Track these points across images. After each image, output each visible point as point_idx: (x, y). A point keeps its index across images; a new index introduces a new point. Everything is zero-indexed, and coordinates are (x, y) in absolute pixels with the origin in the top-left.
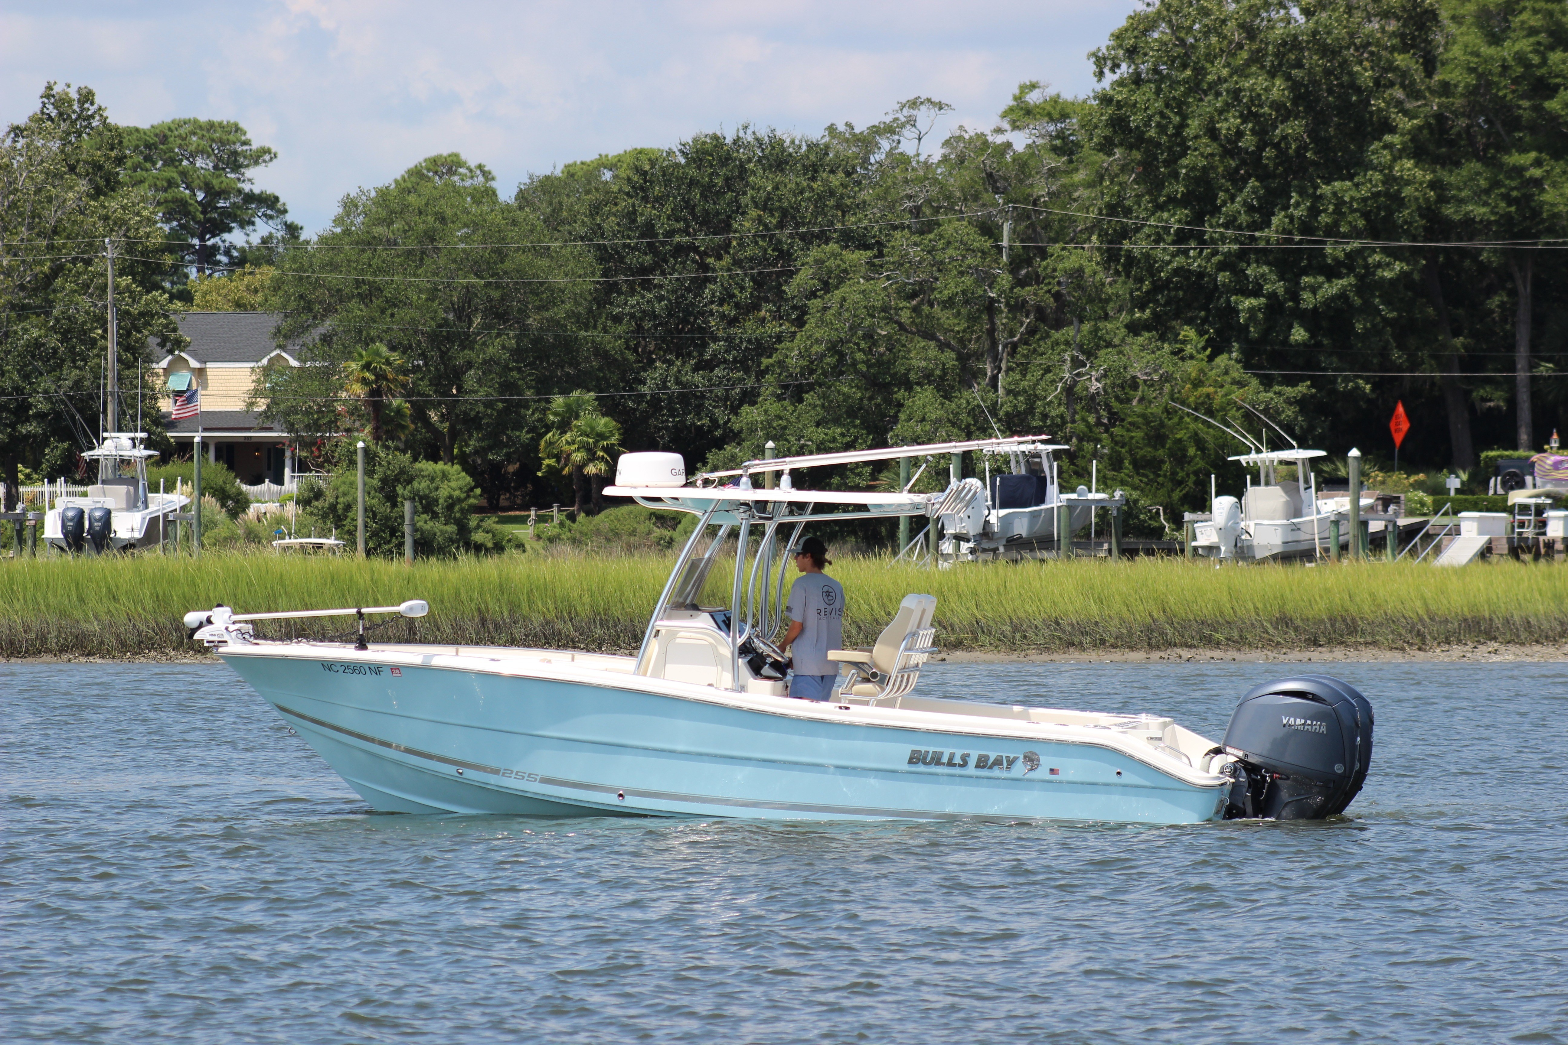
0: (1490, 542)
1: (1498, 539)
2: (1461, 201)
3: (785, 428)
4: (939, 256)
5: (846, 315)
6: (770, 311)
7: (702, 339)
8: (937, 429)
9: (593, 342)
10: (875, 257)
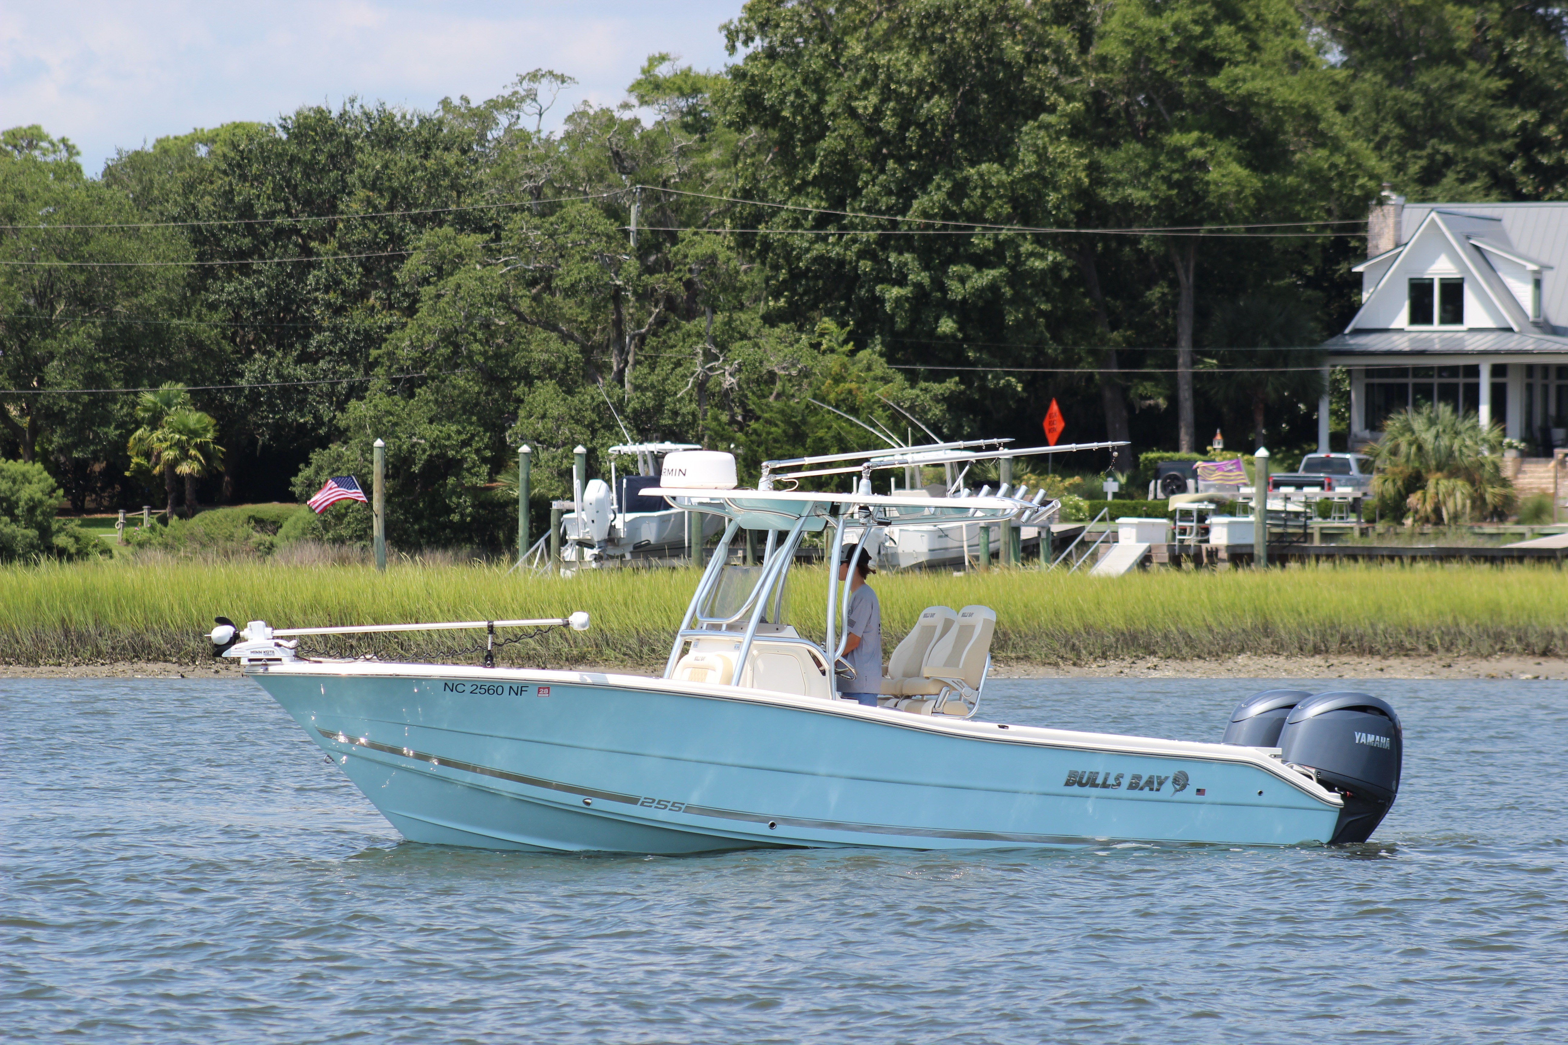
0: (1150, 549)
1: (1158, 547)
2: (1118, 184)
3: (396, 424)
4: (561, 240)
5: (461, 304)
6: (380, 298)
7: (305, 328)
8: (559, 428)
9: (187, 330)
10: (493, 240)
